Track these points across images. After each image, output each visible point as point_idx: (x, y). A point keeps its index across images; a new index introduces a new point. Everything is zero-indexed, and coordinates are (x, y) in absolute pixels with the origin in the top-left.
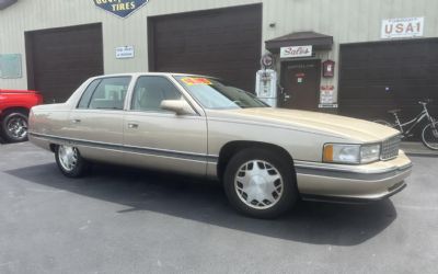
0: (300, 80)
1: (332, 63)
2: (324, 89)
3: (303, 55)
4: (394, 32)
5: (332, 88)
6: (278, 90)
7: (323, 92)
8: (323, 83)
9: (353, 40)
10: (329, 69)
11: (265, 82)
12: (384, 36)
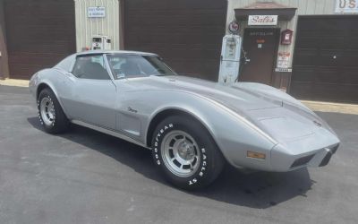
0: (260, 46)
1: (290, 32)
2: (281, 55)
3: (269, 24)
4: (347, 7)
5: (288, 55)
6: (242, 54)
7: (280, 58)
8: (281, 49)
9: (310, 12)
10: (287, 38)
11: (231, 46)
12: (338, 11)
